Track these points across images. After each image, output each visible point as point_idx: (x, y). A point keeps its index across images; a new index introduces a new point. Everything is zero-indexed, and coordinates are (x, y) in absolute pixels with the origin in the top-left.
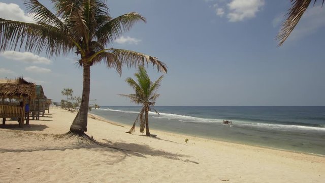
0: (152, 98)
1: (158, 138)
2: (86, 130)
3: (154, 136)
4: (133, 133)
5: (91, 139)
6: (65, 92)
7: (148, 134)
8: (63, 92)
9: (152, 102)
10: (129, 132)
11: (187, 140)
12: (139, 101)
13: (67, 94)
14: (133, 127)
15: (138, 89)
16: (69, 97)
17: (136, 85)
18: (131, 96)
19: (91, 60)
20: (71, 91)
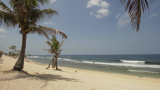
0: (59, 51)
1: (62, 71)
2: (23, 68)
3: (60, 70)
4: (49, 68)
5: (26, 73)
6: (11, 47)
7: (57, 69)
8: (10, 48)
9: (59, 53)
10: (47, 68)
11: (76, 71)
12: (53, 52)
13: (12, 48)
14: (49, 66)
15: (52, 46)
16: (14, 50)
17: (51, 44)
18: (49, 50)
19: (27, 31)
20: (15, 47)
